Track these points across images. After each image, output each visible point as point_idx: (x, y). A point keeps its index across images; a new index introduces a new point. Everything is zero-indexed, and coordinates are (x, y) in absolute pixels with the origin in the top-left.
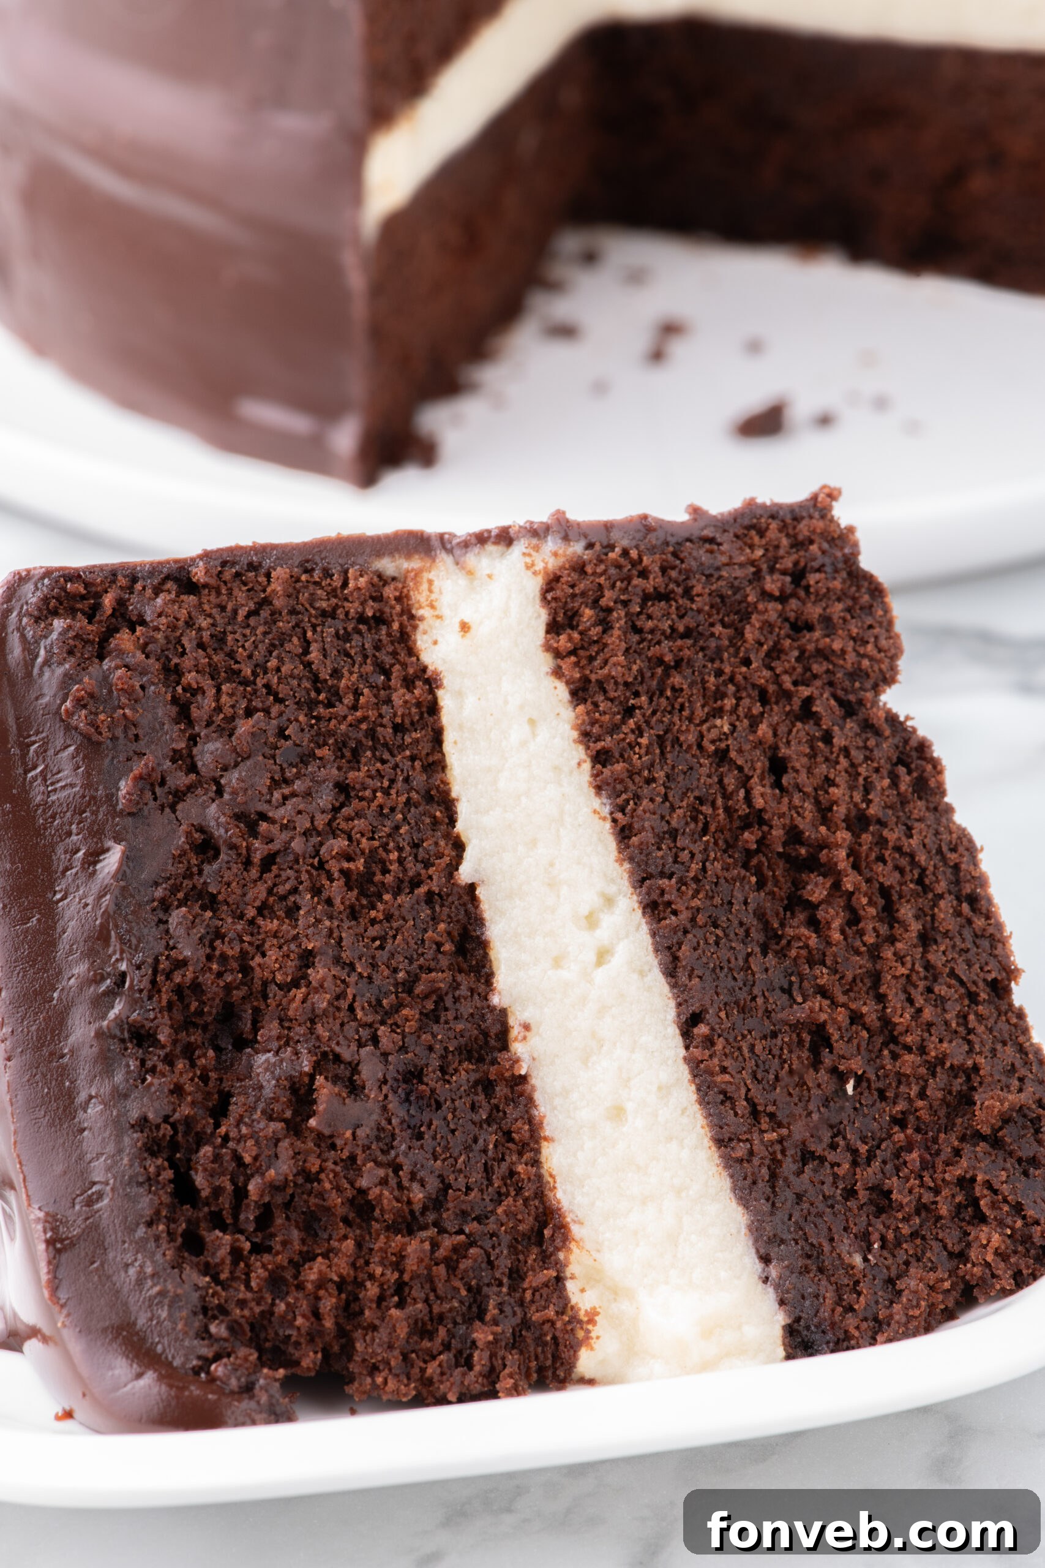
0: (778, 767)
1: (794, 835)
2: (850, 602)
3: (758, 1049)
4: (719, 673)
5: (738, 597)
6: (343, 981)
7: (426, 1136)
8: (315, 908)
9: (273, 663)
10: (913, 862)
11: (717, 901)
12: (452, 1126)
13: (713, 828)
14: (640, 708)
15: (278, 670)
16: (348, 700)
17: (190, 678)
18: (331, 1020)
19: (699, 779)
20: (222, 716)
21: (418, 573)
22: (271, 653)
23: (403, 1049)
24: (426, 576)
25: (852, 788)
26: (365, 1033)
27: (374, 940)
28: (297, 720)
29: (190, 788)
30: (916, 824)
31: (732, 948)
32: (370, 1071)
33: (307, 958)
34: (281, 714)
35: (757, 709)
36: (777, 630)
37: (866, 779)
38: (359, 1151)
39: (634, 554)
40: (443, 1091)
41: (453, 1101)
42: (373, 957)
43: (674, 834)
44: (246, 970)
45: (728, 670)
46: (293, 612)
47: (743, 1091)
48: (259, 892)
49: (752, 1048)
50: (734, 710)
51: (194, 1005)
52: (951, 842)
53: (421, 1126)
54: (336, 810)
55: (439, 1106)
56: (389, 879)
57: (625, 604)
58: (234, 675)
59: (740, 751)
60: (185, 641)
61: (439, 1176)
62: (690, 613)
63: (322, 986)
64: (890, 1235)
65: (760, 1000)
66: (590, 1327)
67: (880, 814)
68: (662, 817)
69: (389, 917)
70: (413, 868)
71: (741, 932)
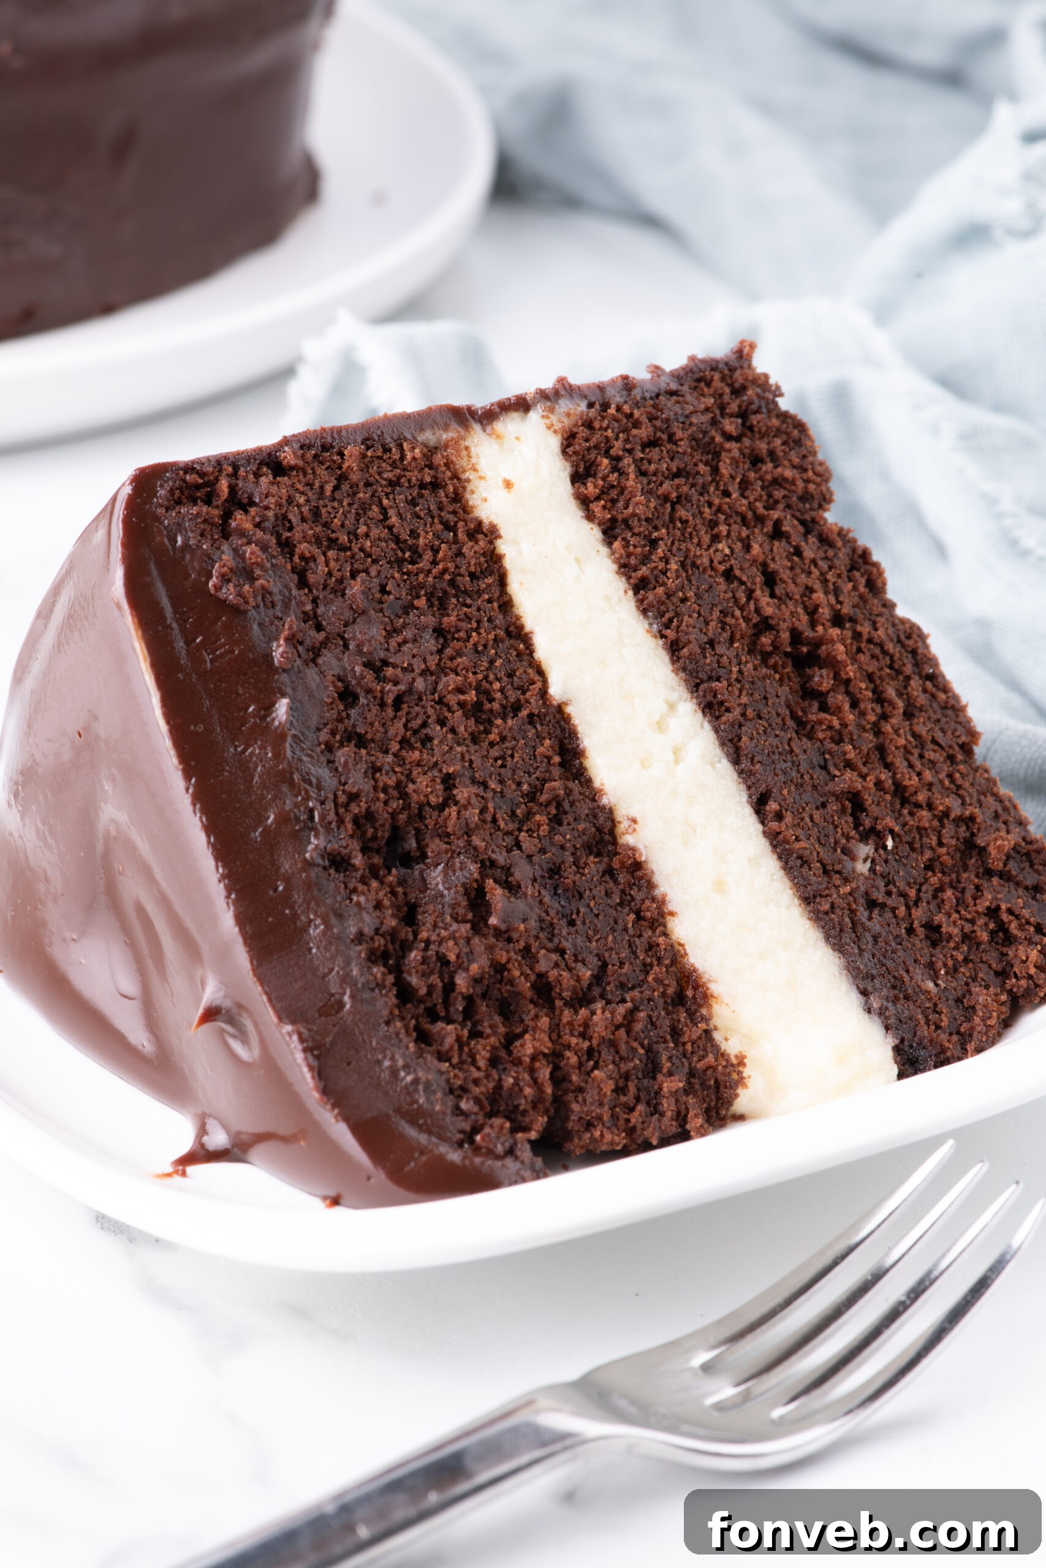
0: (771, 580)
1: (796, 637)
2: (784, 437)
3: (817, 817)
4: (710, 504)
5: (707, 439)
6: (482, 797)
7: (578, 923)
8: (445, 737)
9: (362, 529)
10: (885, 652)
11: (757, 696)
12: (596, 912)
13: (738, 636)
14: (662, 539)
15: (367, 535)
16: (428, 556)
17: (303, 548)
18: (482, 832)
19: (719, 596)
20: (334, 579)
21: (456, 442)
22: (358, 521)
23: (543, 851)
24: (463, 444)
25: (826, 593)
26: (509, 840)
27: (496, 760)
28: (393, 577)
29: (324, 644)
30: (879, 619)
31: (777, 736)
32: (522, 872)
33: (449, 781)
34: (379, 572)
35: (745, 533)
36: (741, 464)
37: (834, 584)
38: (532, 941)
39: (626, 408)
40: (582, 882)
41: (591, 890)
42: (500, 775)
43: (711, 643)
44: (403, 795)
45: (717, 501)
46: (368, 484)
47: (815, 854)
48: (397, 728)
49: (811, 817)
50: (728, 536)
51: (370, 832)
52: (905, 632)
53: (572, 914)
54: (440, 651)
55: (581, 897)
56: (496, 706)
57: (630, 451)
58: (333, 542)
59: (742, 569)
60: (291, 516)
61: (597, 955)
62: (677, 455)
63: (469, 803)
64: (950, 963)
65: (807, 777)
66: (741, 1069)
67: (852, 612)
68: (701, 631)
69: (503, 739)
70: (513, 695)
71: (779, 720)
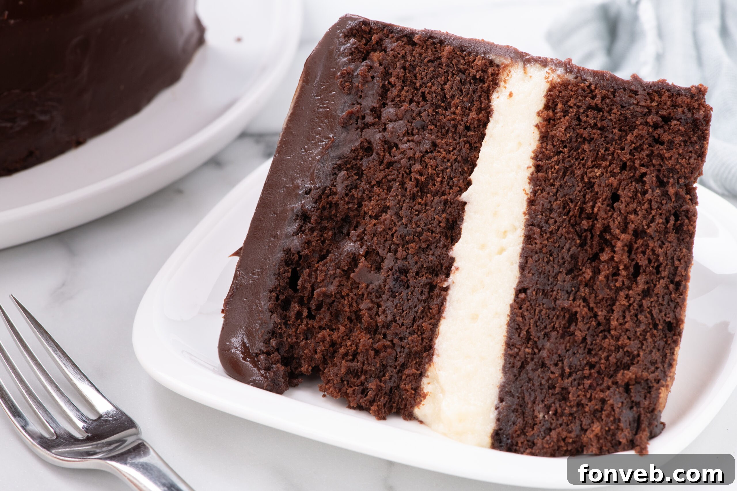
0: (615, 198)
1: (606, 229)
2: (686, 138)
3: (543, 312)
4: (607, 149)
5: (634, 120)
6: (395, 223)
7: (397, 298)
8: (398, 190)
9: (430, 84)
10: (657, 260)
11: (557, 245)
12: (409, 297)
13: (571, 214)
14: (564, 153)
15: (431, 88)
16: (453, 109)
17: (393, 79)
18: (382, 237)
19: (574, 191)
20: (398, 99)
21: (506, 66)
22: (431, 79)
23: (405, 259)
24: (509, 68)
25: (645, 218)
26: (393, 247)
27: (416, 211)
28: (428, 110)
29: (373, 124)
30: (667, 244)
31: (553, 267)
32: (387, 264)
33: (385, 209)
34: (422, 106)
35: (617, 170)
36: (644, 140)
37: (653, 216)
38: (366, 294)
39: (593, 87)
40: (412, 282)
41: (414, 287)
42: (412, 218)
43: (551, 210)
44: (360, 205)
45: (612, 149)
46: (448, 66)
47: (527, 328)
48: (380, 176)
49: (541, 311)
50: (606, 168)
51: (334, 212)
52: (679, 256)
53: (397, 292)
54: (427, 152)
55: (408, 287)
56: (433, 188)
57: (579, 107)
58: (413, 83)
59: (600, 185)
60: (398, 64)
61: (394, 315)
62: (607, 120)
63: (384, 222)
64: (559, 411)
65: (555, 293)
66: (422, 399)
67: (652, 233)
68: (550, 202)
69: (426, 205)
70: (445, 187)
71: (561, 261)
